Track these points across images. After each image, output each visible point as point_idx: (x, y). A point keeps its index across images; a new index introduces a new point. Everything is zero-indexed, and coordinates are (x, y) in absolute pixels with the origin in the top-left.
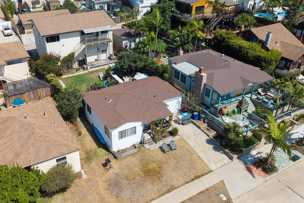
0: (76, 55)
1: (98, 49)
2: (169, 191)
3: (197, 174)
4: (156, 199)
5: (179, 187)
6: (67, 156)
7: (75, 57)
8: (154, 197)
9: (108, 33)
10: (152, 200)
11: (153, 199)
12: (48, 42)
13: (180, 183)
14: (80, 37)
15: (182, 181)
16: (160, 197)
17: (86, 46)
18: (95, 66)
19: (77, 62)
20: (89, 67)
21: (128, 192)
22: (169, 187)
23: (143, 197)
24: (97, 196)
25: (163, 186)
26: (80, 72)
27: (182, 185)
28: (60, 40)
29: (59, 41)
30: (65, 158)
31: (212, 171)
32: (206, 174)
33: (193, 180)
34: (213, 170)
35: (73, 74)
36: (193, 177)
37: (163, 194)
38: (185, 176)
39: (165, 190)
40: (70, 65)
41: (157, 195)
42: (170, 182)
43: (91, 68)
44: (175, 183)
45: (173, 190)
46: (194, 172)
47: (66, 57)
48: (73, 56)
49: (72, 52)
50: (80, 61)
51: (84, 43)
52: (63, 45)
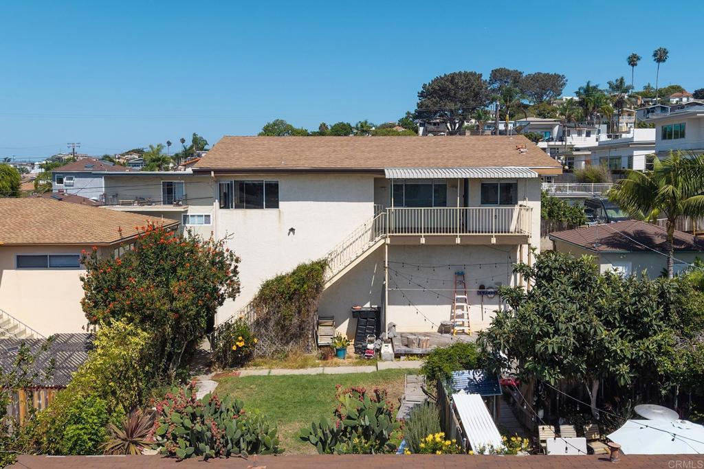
0: (331, 276)
1: (460, 275)
7: (327, 285)
9: (517, 208)
12: (225, 204)
14: (372, 205)
17: (388, 241)
18: (419, 351)
19: (346, 323)
20: (387, 350)
26: (337, 365)
28: (281, 204)
29: (277, 206)
35: (302, 367)
40: (295, 321)
43: (397, 356)
47: (280, 279)
48: (310, 275)
49: (315, 260)
50: (358, 315)
51: (378, 229)
52: (292, 230)
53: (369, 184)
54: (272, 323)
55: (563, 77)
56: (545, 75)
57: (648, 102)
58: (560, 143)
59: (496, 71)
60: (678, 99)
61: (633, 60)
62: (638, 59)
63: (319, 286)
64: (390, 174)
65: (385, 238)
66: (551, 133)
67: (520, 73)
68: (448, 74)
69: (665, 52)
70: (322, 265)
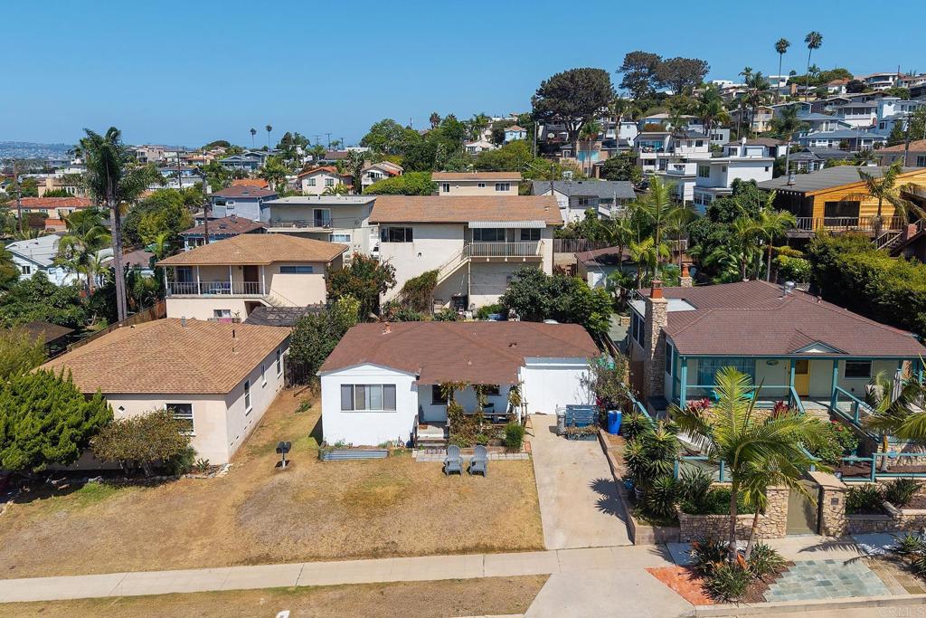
0: (441, 278)
1: (509, 278)
2: (375, 554)
3: (488, 541)
4: (326, 559)
5: (411, 554)
6: (195, 404)
7: (439, 283)
8: (323, 554)
9: (540, 242)
10: (312, 557)
11: (317, 558)
12: (384, 240)
13: (419, 546)
14: (462, 241)
15: (431, 541)
16: (338, 558)
17: (470, 260)
19: (449, 303)
21: (268, 519)
22: (380, 544)
23: (296, 543)
24: (204, 514)
25: (367, 536)
27: (422, 554)
29: (412, 241)
30: (187, 408)
31: (544, 549)
32: (519, 550)
33: (464, 551)
34: (547, 547)
36: (470, 543)
37: (353, 556)
38: (447, 534)
39: (367, 545)
40: (423, 300)
41: (335, 551)
42: (394, 532)
44: (406, 540)
45: (387, 553)
46: (481, 532)
47: (414, 280)
48: (430, 277)
49: (433, 270)
50: (455, 299)
51: (465, 253)
52: (420, 254)
53: (461, 230)
54: (411, 302)
55: (706, 63)
56: (686, 61)
57: (803, 90)
58: (669, 154)
59: (631, 55)
60: (836, 88)
61: (782, 47)
62: (788, 45)
63: (435, 282)
64: (472, 225)
65: (469, 258)
66: (662, 143)
67: (658, 58)
68: (568, 70)
69: (819, 38)
70: (436, 273)
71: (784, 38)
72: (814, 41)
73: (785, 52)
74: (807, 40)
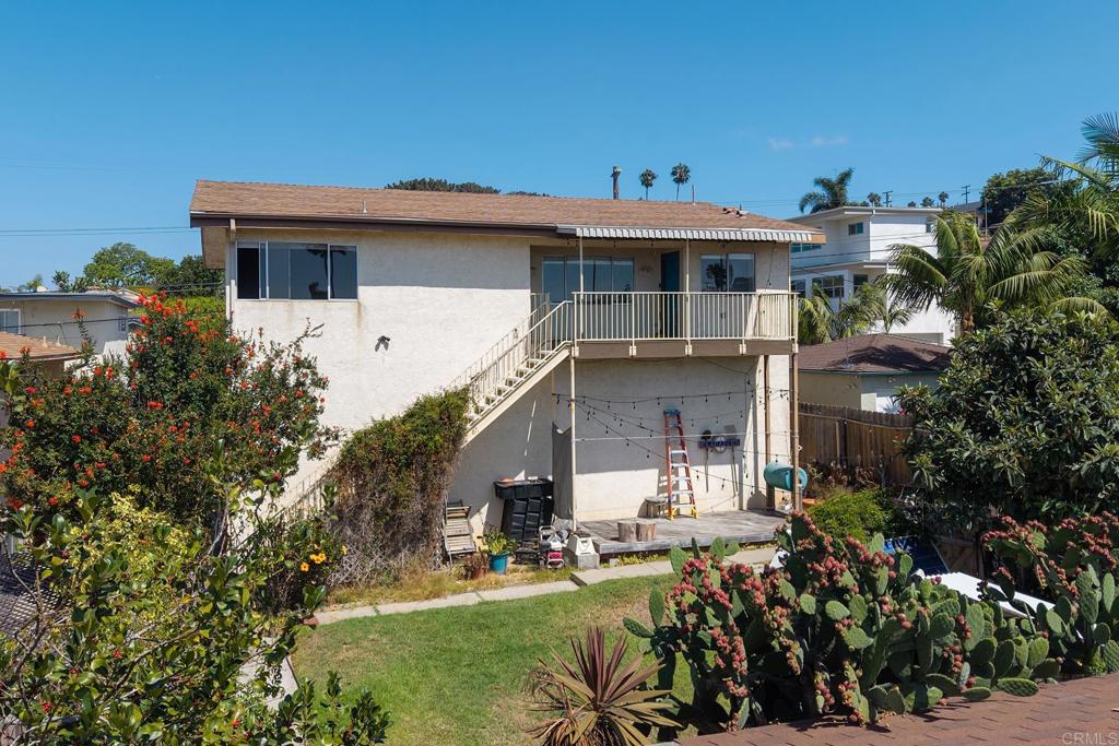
1: (673, 419)
7: (470, 437)
12: (248, 290)
14: (526, 294)
17: (576, 352)
18: (640, 546)
19: (485, 510)
20: (584, 549)
26: (499, 585)
28: (361, 290)
29: (354, 295)
35: (437, 595)
40: (416, 506)
43: (605, 559)
47: (382, 429)
48: (444, 416)
49: (450, 387)
52: (384, 340)
53: (522, 257)
54: (367, 515)
61: (647, 179)
65: (570, 347)
70: (463, 397)
71: (650, 169)
72: (680, 176)
73: (651, 185)
74: (674, 173)
